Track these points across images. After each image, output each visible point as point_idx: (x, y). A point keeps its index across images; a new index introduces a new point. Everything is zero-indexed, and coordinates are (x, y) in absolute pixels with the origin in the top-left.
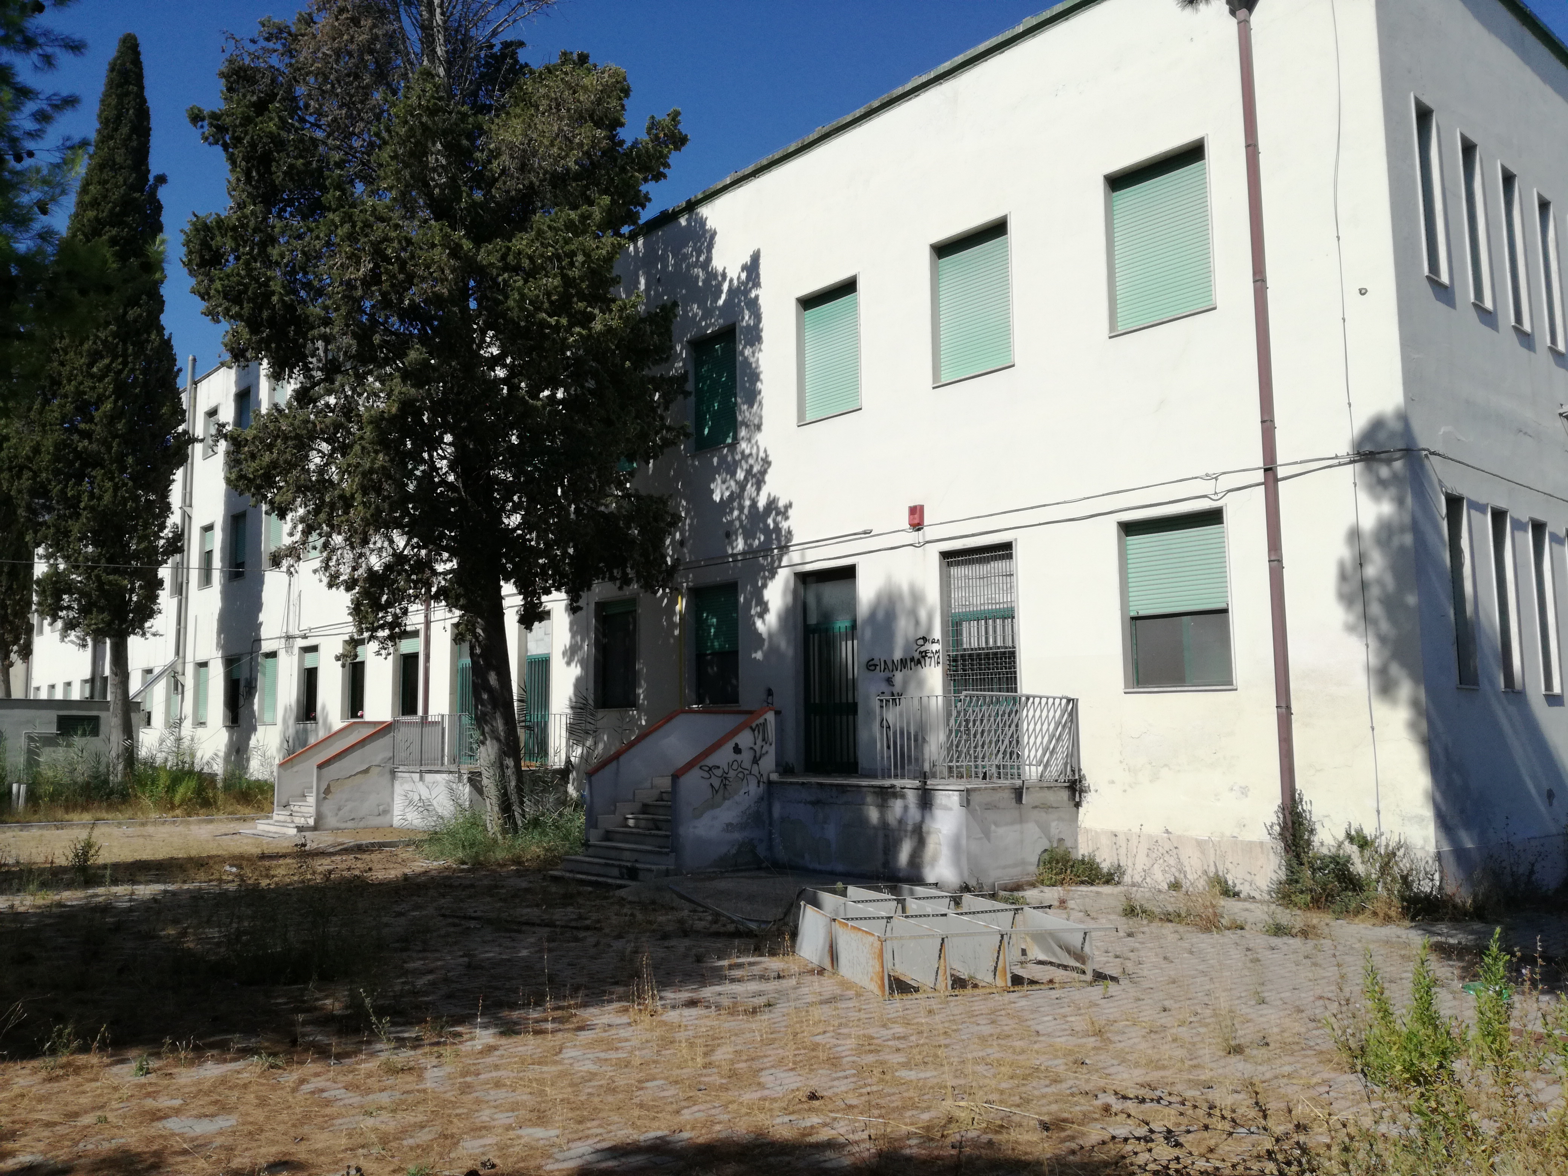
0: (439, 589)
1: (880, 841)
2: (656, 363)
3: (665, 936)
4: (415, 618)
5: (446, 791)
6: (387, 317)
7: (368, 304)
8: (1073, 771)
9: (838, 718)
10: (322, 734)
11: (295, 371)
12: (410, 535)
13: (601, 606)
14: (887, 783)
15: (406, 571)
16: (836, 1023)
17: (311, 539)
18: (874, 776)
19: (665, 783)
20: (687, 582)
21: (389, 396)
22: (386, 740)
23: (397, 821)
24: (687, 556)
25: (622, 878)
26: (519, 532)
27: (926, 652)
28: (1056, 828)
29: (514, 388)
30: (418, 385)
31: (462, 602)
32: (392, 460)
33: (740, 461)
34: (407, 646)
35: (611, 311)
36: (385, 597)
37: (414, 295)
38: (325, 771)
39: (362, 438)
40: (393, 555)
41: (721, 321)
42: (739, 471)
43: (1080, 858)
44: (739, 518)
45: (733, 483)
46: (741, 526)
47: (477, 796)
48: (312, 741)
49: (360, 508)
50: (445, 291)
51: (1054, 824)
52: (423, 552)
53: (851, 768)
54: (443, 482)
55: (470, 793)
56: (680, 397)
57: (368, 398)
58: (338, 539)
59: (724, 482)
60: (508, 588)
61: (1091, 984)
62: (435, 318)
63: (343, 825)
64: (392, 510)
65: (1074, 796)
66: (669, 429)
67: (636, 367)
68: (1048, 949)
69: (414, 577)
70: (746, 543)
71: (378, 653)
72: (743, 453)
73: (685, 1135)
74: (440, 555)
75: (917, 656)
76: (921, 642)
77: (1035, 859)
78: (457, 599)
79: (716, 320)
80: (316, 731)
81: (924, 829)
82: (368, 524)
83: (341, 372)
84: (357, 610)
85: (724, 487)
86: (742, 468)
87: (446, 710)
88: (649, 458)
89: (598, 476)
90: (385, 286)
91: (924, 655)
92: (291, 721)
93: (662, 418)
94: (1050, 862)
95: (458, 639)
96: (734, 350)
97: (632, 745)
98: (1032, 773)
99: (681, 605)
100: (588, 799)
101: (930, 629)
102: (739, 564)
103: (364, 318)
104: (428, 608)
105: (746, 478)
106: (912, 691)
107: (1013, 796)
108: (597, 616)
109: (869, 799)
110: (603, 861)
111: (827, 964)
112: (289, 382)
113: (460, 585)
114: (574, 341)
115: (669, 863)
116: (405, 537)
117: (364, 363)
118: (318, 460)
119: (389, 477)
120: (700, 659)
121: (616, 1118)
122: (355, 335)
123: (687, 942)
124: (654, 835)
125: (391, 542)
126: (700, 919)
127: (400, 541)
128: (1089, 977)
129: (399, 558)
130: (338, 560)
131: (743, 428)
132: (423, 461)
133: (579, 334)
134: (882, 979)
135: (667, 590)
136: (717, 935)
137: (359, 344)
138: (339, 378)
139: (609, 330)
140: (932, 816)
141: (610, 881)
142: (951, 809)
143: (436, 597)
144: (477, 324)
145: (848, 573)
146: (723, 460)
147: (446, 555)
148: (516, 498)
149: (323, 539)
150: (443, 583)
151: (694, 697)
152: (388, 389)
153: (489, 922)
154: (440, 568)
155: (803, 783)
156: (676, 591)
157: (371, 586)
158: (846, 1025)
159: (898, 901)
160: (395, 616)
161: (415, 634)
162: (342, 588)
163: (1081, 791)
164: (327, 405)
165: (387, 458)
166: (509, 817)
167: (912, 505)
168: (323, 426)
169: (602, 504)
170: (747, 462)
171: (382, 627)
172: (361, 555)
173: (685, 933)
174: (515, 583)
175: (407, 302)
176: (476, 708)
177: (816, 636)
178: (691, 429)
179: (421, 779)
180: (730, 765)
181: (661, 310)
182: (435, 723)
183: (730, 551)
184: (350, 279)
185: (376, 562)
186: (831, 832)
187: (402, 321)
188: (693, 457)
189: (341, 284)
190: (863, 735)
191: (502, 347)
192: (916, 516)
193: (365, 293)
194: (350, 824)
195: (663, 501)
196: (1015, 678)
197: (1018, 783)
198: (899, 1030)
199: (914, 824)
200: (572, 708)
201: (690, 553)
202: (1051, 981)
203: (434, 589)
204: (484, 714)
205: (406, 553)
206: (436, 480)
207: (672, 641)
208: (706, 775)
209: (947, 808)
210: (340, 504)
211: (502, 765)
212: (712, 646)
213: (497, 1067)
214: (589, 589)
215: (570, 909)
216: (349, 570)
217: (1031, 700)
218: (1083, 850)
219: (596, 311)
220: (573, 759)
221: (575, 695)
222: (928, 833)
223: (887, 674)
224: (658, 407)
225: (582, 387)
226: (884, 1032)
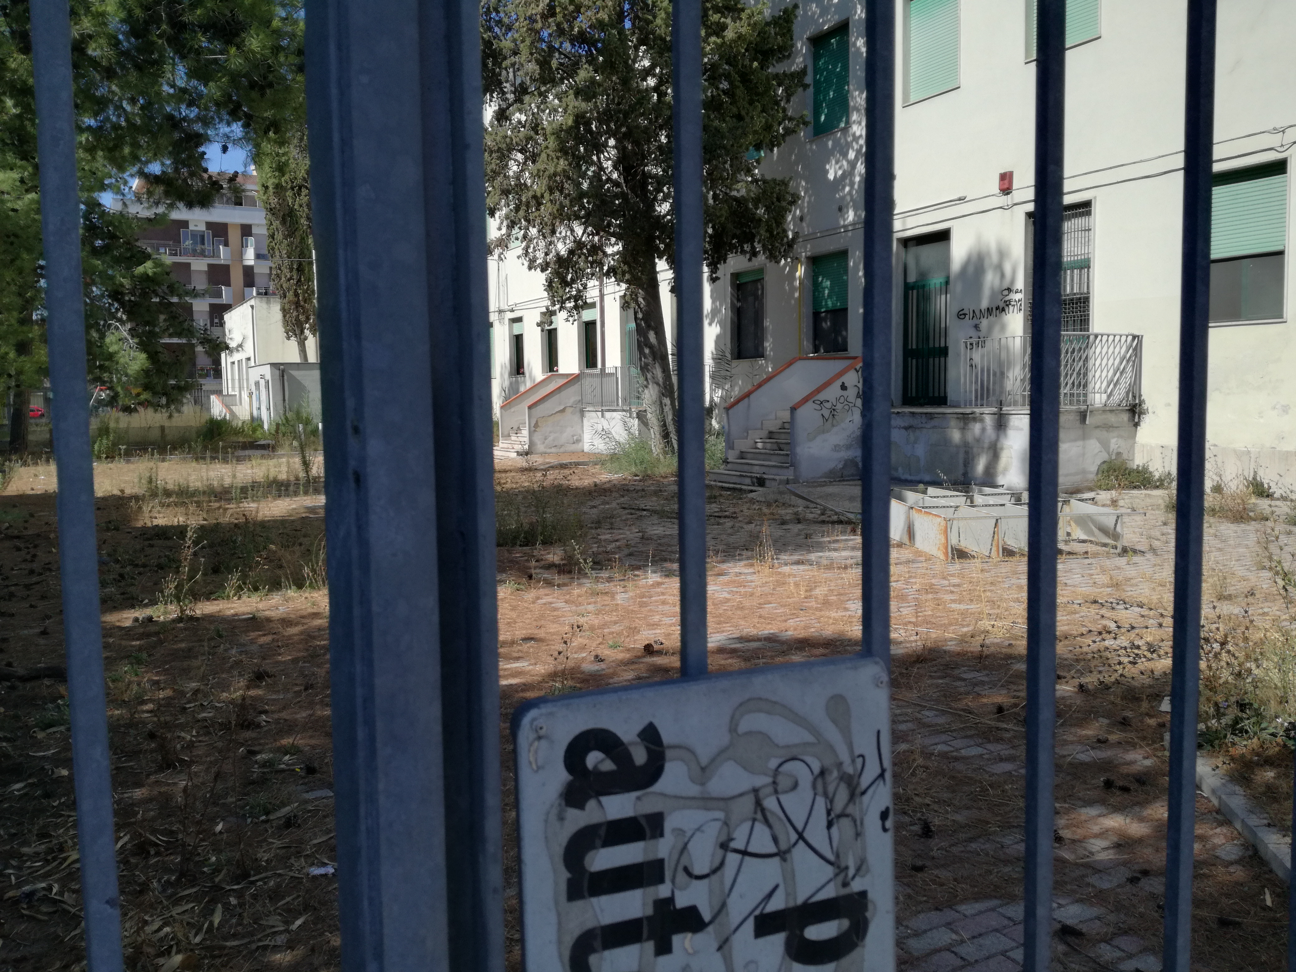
0: (609, 268)
1: (961, 456)
2: (780, 60)
3: (783, 523)
4: (592, 294)
5: (621, 423)
6: (561, 43)
7: (545, 34)
8: (1134, 397)
9: (931, 360)
10: (529, 385)
11: (495, 95)
12: (586, 224)
13: (735, 276)
14: (968, 411)
15: (585, 254)
16: (907, 576)
17: (514, 232)
18: (957, 406)
19: (786, 415)
20: (805, 252)
21: (565, 111)
22: (575, 388)
23: (587, 447)
24: (806, 229)
25: (754, 485)
26: (669, 217)
27: (1010, 301)
28: (1115, 443)
29: (662, 95)
30: (587, 99)
31: (627, 276)
32: (570, 164)
33: (852, 142)
34: (587, 315)
35: (741, 19)
36: (570, 276)
37: (582, 22)
38: (533, 410)
39: (547, 147)
40: (575, 242)
41: (836, 17)
42: (851, 151)
43: (1135, 467)
44: (850, 193)
45: (845, 163)
46: (852, 200)
47: (643, 428)
48: (522, 389)
49: (549, 204)
50: (606, 17)
51: (1113, 441)
52: (596, 238)
53: (942, 401)
54: (609, 180)
55: (639, 425)
56: (800, 90)
57: (550, 114)
58: (533, 231)
59: (837, 163)
60: (661, 265)
61: (1119, 555)
62: (597, 41)
63: (549, 451)
64: (572, 206)
65: (1134, 417)
66: (791, 119)
67: (762, 67)
68: (1089, 532)
69: (590, 259)
70: (855, 214)
71: (567, 320)
72: (854, 134)
73: (790, 633)
74: (609, 240)
75: (1002, 305)
76: (1006, 292)
77: (1094, 468)
78: (624, 273)
79: (832, 17)
80: (524, 382)
81: (999, 446)
82: (555, 218)
83: (528, 93)
84: (550, 286)
85: (837, 166)
86: (853, 148)
87: (618, 364)
88: (773, 146)
89: (731, 166)
90: (559, 18)
91: (1008, 303)
92: (506, 376)
93: (784, 110)
94: (1108, 471)
95: (625, 306)
96: (847, 42)
97: (760, 386)
98: (1098, 399)
99: (801, 271)
100: (726, 427)
101: (1013, 281)
102: (850, 234)
103: (544, 46)
104: (601, 284)
105: (856, 157)
106: (996, 334)
107: (1078, 418)
108: (733, 284)
109: (953, 423)
110: (738, 473)
111: (906, 540)
112: (490, 106)
113: (625, 263)
114: (711, 50)
115: (789, 474)
116: (583, 227)
117: (545, 84)
118: (515, 168)
119: (569, 178)
120: (816, 315)
121: (743, 623)
122: (537, 61)
123: (800, 526)
124: (778, 454)
125: (572, 231)
126: (811, 513)
127: (579, 230)
128: (1119, 550)
129: (579, 244)
130: (534, 247)
131: (855, 113)
132: (593, 163)
133: (715, 43)
134: (946, 548)
135: (789, 260)
136: (823, 522)
137: (541, 68)
138: (527, 98)
139: (740, 37)
140: (1006, 435)
141: (743, 487)
142: (1022, 429)
143: (607, 275)
144: (632, 41)
145: (943, 236)
146: (836, 143)
147: (613, 240)
148: (665, 189)
149: (522, 232)
150: (612, 262)
151: (811, 347)
152: (564, 105)
153: (655, 512)
154: (609, 250)
155: (898, 413)
156: (796, 259)
157: (560, 267)
158: (915, 577)
159: (967, 497)
160: (579, 291)
161: (593, 305)
162: (539, 270)
163: (1141, 413)
164: (519, 122)
165: (566, 163)
166: (668, 442)
167: (1002, 172)
168: (518, 139)
169: (735, 189)
170: (857, 143)
171: (569, 299)
172: (551, 243)
173: (799, 521)
174: (667, 260)
175: (576, 30)
176: (641, 359)
177: (915, 292)
178: (809, 117)
179: (603, 416)
180: (838, 400)
181: (784, 13)
182: (611, 375)
183: (842, 223)
184: (532, 14)
185: (562, 249)
186: (920, 450)
187: (573, 45)
188: (811, 142)
189: (525, 19)
190: (952, 373)
191: (652, 59)
192: (1006, 182)
193: (544, 25)
194: (553, 450)
195: (784, 183)
196: (1088, 319)
197: (1083, 407)
198: (956, 581)
199: (990, 442)
200: (713, 359)
201: (808, 227)
202: (1086, 553)
203: (606, 268)
204: (647, 365)
205: (583, 239)
206: (604, 178)
207: (793, 302)
208: (818, 407)
209: (1018, 429)
210: (533, 203)
211: (661, 403)
212: (826, 304)
213: (663, 594)
214: (725, 262)
215: (714, 505)
216: (543, 255)
217: (1099, 337)
218: (1138, 461)
219: (729, 21)
220: (715, 399)
221: (716, 349)
222: (1002, 449)
223: (975, 321)
224: (781, 100)
225: (717, 88)
226: (946, 582)
